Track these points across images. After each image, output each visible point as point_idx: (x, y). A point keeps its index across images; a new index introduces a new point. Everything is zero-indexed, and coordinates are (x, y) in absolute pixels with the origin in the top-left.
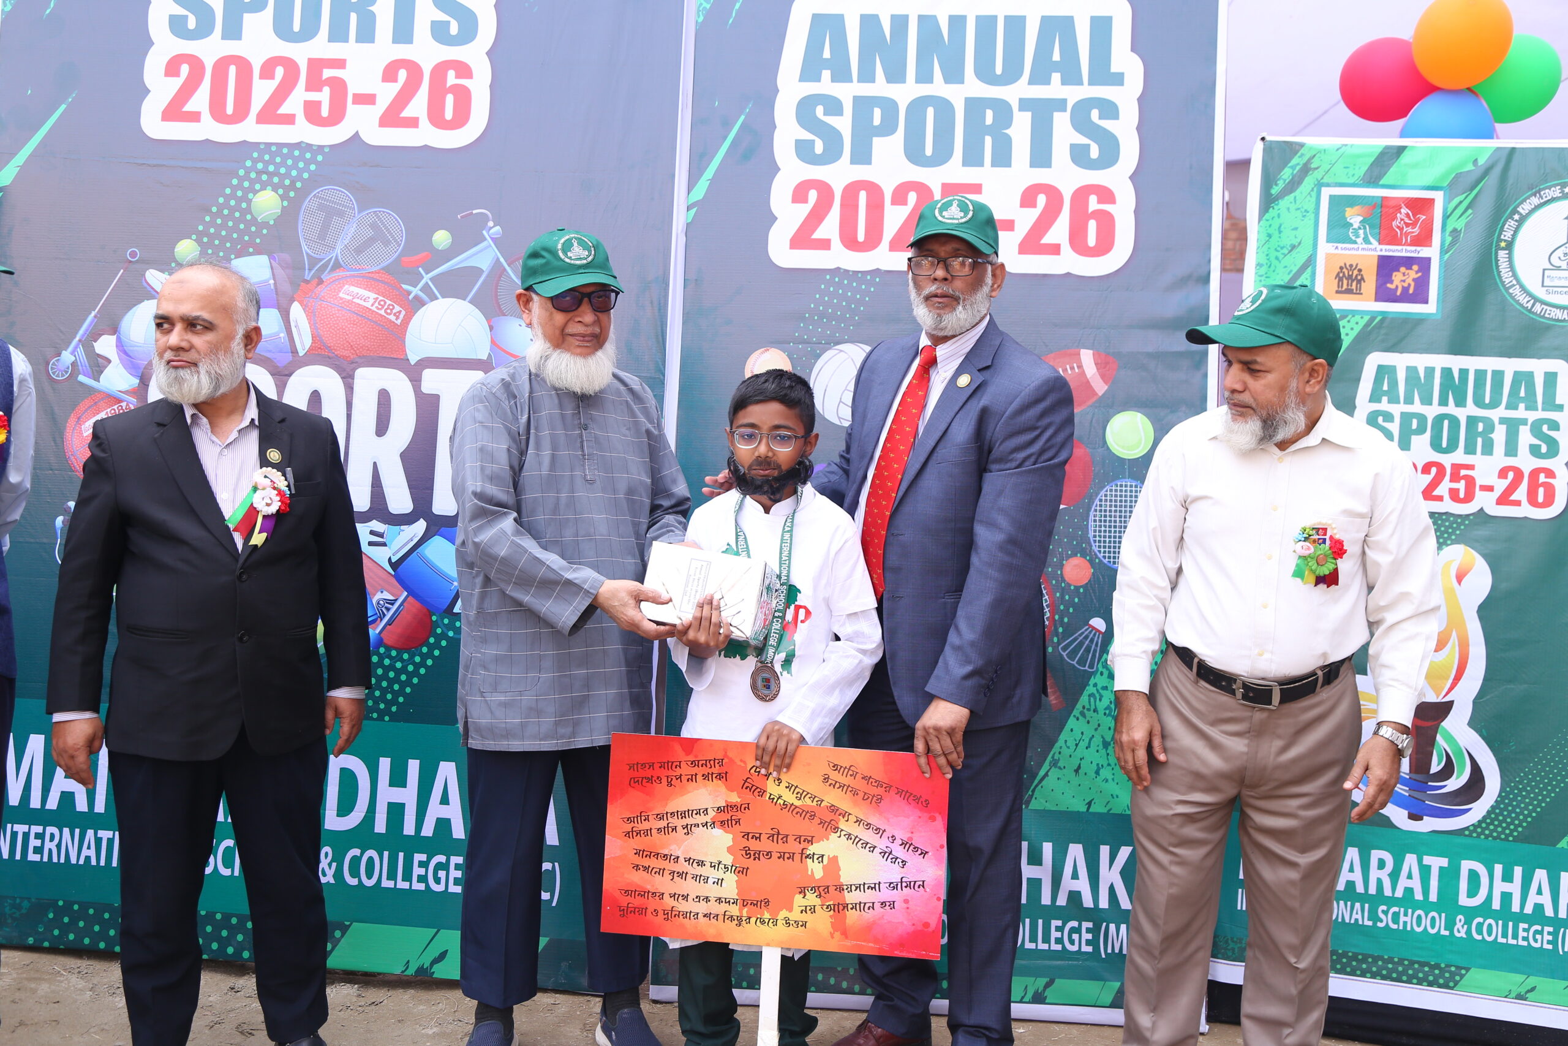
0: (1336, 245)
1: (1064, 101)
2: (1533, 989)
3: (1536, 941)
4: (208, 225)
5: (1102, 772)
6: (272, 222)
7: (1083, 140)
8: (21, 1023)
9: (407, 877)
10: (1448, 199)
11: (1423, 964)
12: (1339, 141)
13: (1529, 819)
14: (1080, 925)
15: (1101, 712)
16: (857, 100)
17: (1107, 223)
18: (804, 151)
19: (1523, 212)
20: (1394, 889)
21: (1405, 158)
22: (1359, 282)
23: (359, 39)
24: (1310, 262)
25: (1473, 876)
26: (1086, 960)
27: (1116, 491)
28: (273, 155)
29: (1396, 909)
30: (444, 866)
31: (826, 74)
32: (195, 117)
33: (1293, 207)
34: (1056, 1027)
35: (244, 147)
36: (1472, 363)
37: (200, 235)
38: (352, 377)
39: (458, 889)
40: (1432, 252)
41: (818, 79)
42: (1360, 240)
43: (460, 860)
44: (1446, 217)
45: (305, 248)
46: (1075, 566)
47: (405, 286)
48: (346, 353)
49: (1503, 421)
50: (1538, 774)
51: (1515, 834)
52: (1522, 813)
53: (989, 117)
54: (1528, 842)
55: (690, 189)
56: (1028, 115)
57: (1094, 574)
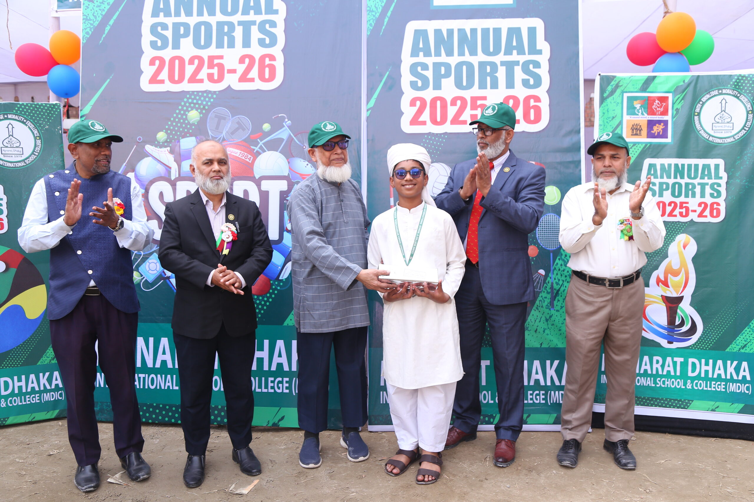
1: (518, 62)
2: (718, 407)
3: (718, 388)
4: (169, 126)
5: (546, 331)
6: (196, 123)
7: (527, 77)
9: (266, 387)
10: (674, 97)
11: (675, 400)
12: (630, 75)
13: (715, 341)
14: (540, 393)
15: (544, 307)
16: (434, 64)
17: (538, 110)
18: (414, 85)
19: (704, 101)
20: (663, 371)
21: (656, 81)
22: (640, 131)
23: (229, 47)
24: (620, 123)
25: (694, 364)
26: (543, 406)
27: (547, 218)
28: (195, 96)
29: (664, 379)
30: (281, 382)
31: (421, 54)
32: (162, 82)
33: (612, 101)
34: (532, 433)
35: (183, 93)
36: (686, 161)
37: (167, 130)
39: (287, 391)
40: (668, 118)
41: (418, 56)
42: (640, 114)
43: (287, 379)
44: (673, 104)
45: (210, 132)
47: (252, 147)
49: (699, 184)
50: (718, 323)
51: (709, 347)
52: (712, 339)
53: (488, 69)
54: (715, 350)
55: (368, 102)
56: (504, 68)
57: (539, 252)
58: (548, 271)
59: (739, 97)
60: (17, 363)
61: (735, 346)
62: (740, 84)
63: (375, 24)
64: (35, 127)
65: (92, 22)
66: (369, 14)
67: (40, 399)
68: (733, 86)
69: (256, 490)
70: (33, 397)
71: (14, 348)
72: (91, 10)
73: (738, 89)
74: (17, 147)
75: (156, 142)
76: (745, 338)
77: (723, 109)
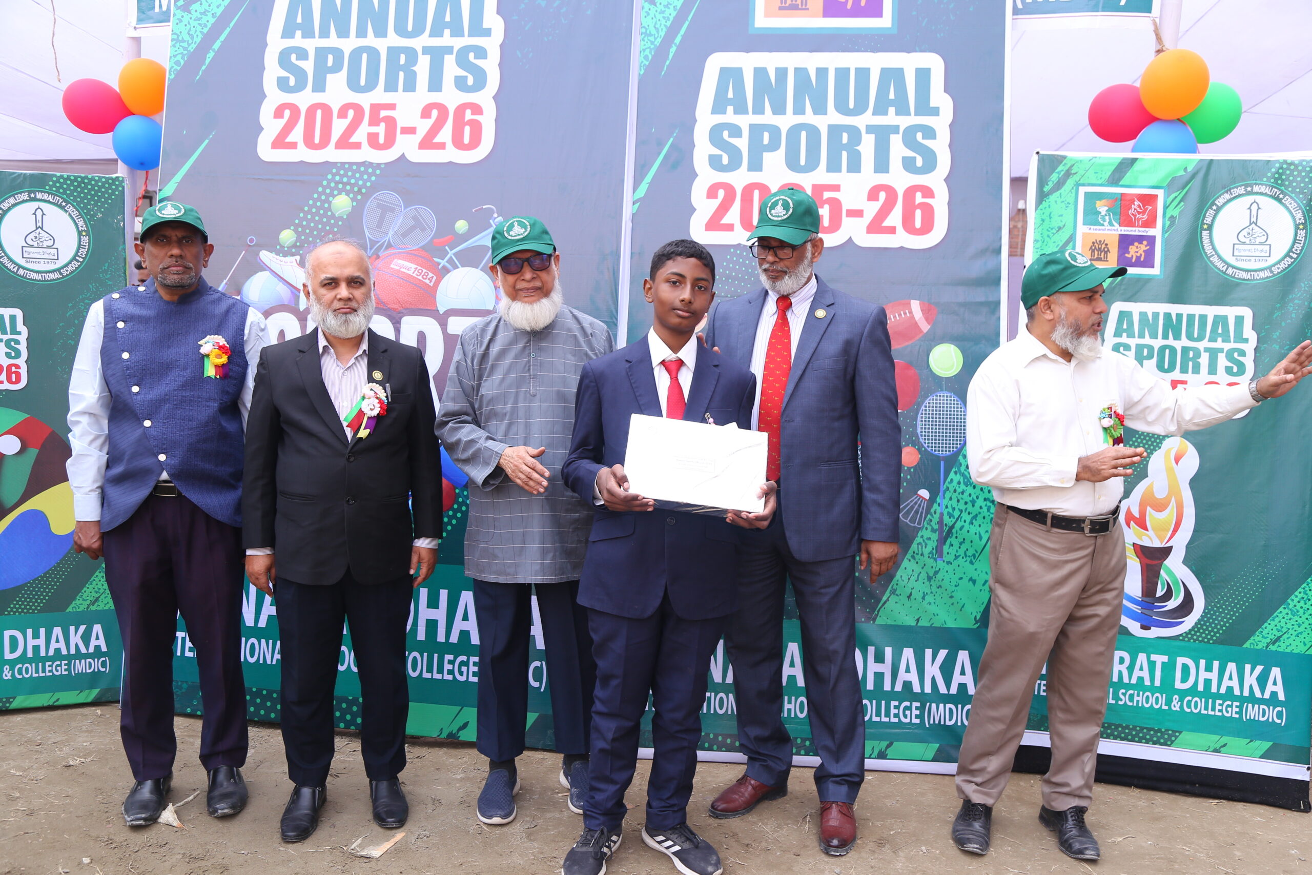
0: (1089, 227)
1: (898, 127)
2: (1225, 745)
3: (1227, 712)
4: (301, 220)
5: (926, 597)
6: (345, 217)
7: (911, 154)
8: (185, 765)
9: (440, 670)
10: (1167, 195)
11: (1149, 729)
12: (1090, 155)
13: (1224, 628)
14: (911, 705)
15: (926, 555)
16: (752, 127)
17: (928, 212)
18: (715, 162)
19: (1219, 204)
20: (1130, 678)
21: (1136, 166)
22: (1106, 253)
23: (405, 90)
24: (1071, 239)
25: (1185, 668)
26: (915, 729)
27: (936, 400)
28: (346, 171)
29: (1131, 692)
30: (466, 664)
31: (730, 109)
32: (293, 145)
33: (1059, 200)
34: (894, 775)
35: (327, 165)
36: (1185, 310)
37: (297, 226)
38: (399, 323)
39: (476, 679)
40: (1156, 232)
41: (724, 112)
42: (1106, 223)
43: (476, 659)
44: (1166, 207)
45: (367, 234)
46: (908, 453)
47: (436, 260)
48: (395, 306)
49: (1206, 350)
50: (1231, 597)
51: (1214, 638)
52: (1219, 624)
53: (845, 138)
54: (1223, 644)
55: (635, 189)
56: (872, 136)
57: (920, 458)
58: (934, 493)
59: (1282, 199)
60: (33, 608)
61: (1260, 638)
62: (1284, 177)
63: (653, 57)
64: (80, 214)
65: (185, 45)
66: (644, 40)
67: (69, 670)
68: (1272, 180)
69: (396, 851)
70: (57, 666)
71: (29, 582)
72: (186, 25)
73: (1281, 185)
74: (48, 247)
75: (278, 247)
76: (1278, 625)
77: (1254, 219)
